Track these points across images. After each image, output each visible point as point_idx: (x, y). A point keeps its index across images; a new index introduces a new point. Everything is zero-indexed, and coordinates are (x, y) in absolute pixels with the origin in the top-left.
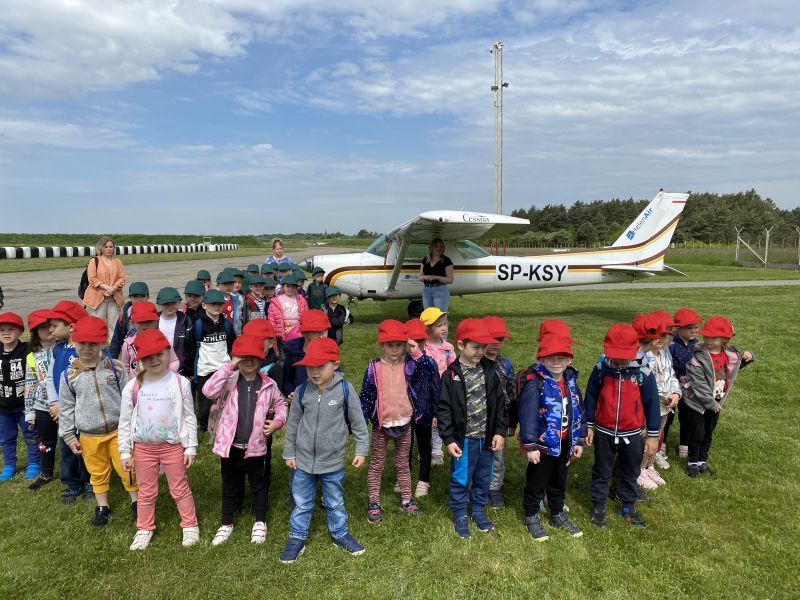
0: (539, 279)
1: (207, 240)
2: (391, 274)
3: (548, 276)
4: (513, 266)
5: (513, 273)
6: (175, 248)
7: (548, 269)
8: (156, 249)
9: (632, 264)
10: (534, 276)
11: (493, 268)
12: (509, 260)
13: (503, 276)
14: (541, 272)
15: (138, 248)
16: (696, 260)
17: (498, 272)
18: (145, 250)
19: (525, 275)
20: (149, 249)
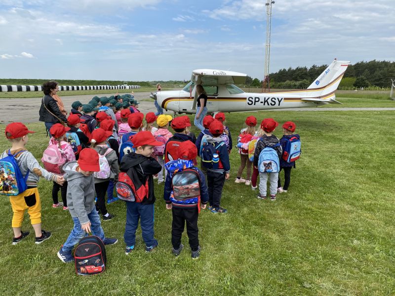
0: (268, 104)
1: (126, 83)
2: (193, 101)
3: (273, 103)
4: (256, 98)
5: (255, 101)
6: (110, 87)
7: (273, 100)
8: (101, 87)
9: (318, 98)
10: (266, 103)
11: (245, 99)
12: (254, 95)
13: (250, 103)
14: (269, 101)
15: (92, 87)
16: (370, 97)
17: (248, 101)
18: (95, 88)
19: (262, 102)
20: (97, 87)
